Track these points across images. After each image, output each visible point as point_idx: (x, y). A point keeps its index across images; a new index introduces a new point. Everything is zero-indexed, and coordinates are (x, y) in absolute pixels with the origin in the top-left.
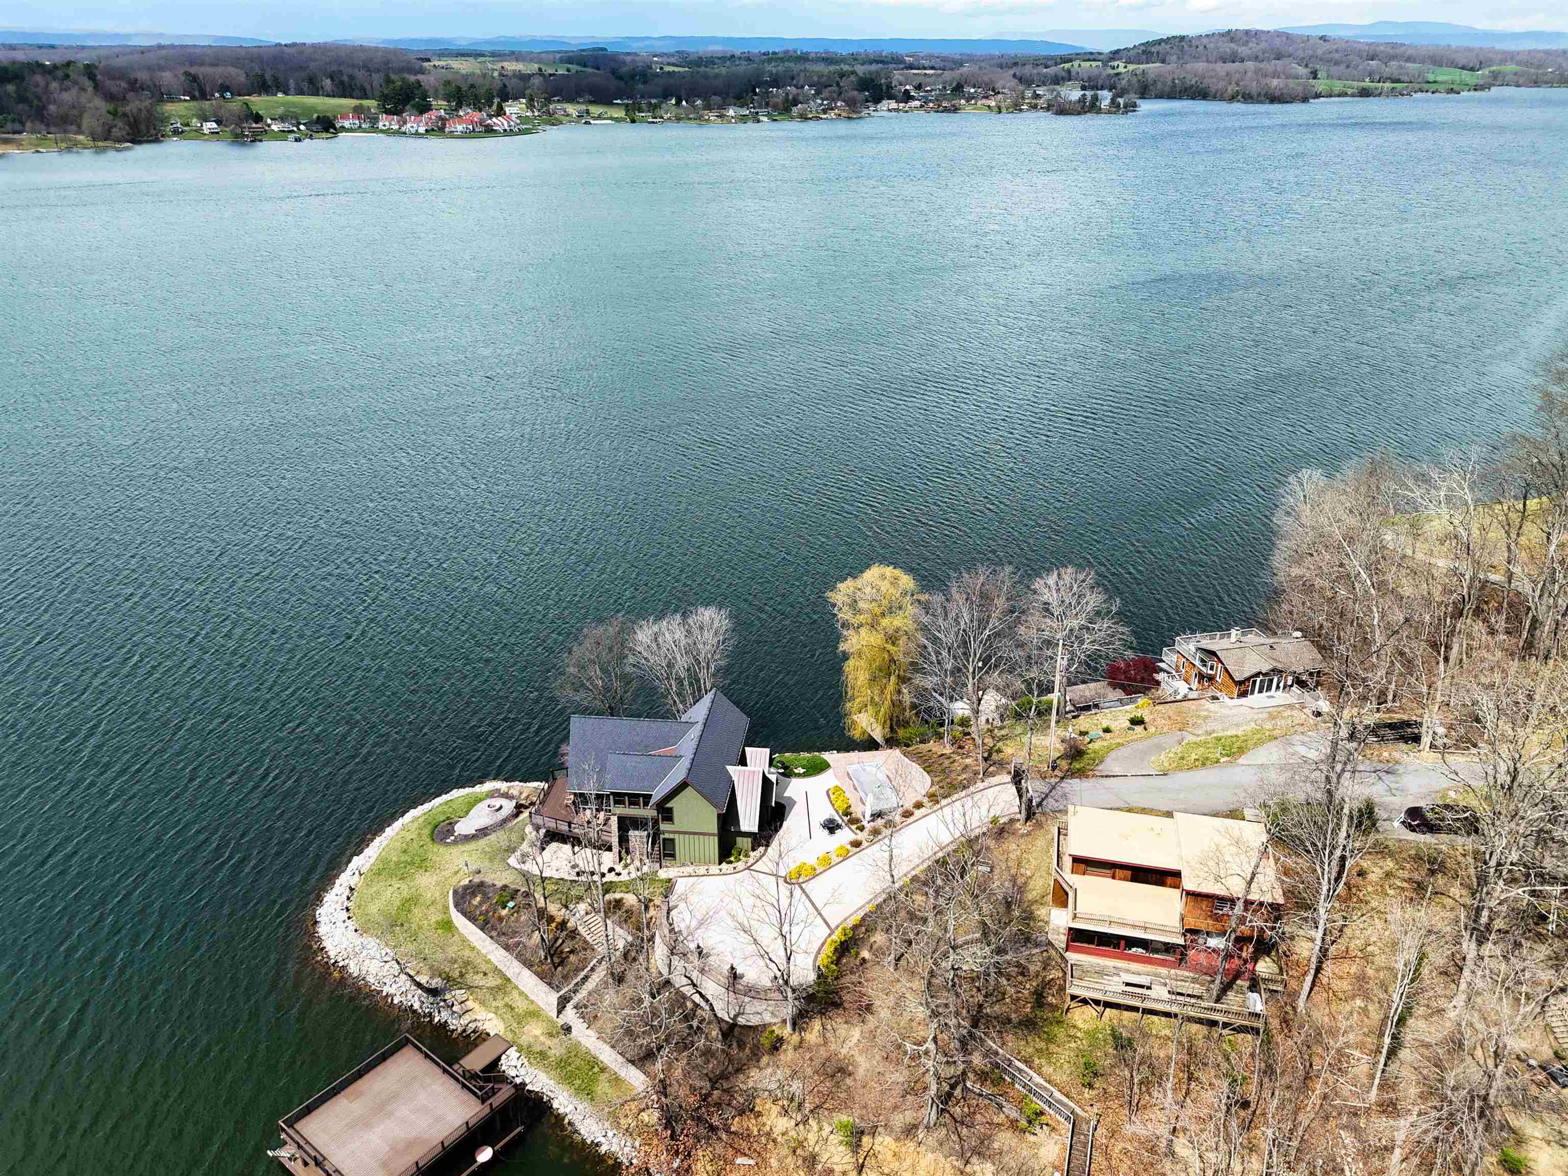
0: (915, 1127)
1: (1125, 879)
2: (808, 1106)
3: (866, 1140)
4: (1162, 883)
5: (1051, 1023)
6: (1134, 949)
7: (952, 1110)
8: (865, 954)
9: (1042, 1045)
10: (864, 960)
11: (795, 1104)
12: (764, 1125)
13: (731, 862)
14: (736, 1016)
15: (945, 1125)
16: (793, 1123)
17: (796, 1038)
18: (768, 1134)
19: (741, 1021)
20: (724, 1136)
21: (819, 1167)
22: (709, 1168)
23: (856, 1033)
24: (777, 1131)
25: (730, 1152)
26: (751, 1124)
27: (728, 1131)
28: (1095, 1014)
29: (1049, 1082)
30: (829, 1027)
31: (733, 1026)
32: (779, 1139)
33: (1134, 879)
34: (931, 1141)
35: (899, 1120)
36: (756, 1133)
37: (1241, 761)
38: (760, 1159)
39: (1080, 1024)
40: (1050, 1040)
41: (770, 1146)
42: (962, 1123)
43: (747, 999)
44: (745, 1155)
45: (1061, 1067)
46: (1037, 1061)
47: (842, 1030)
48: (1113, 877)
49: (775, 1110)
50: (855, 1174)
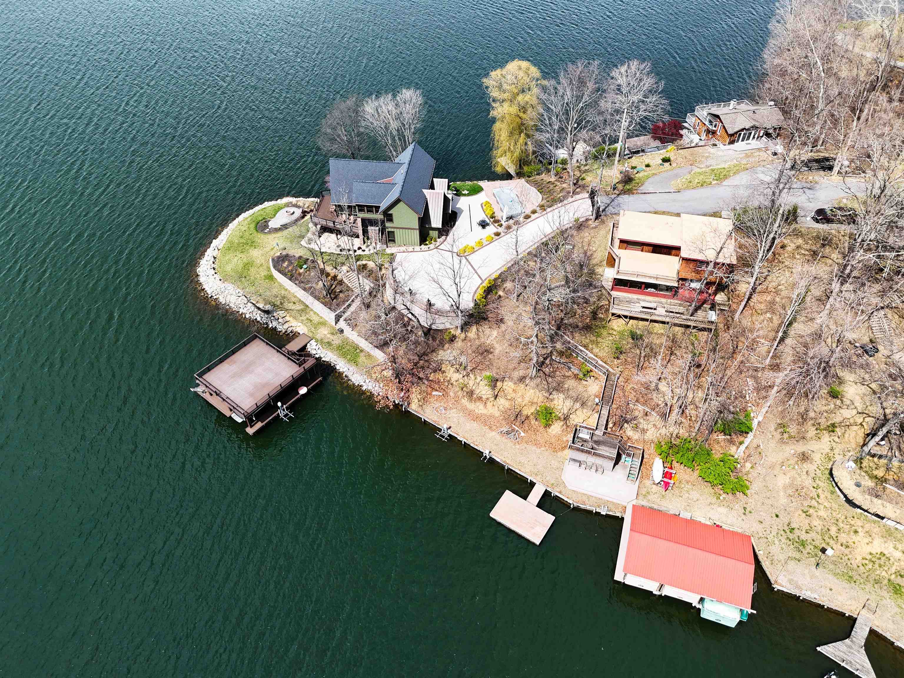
0: (524, 377)
1: (649, 252)
2: (469, 368)
3: (499, 384)
4: (669, 254)
5: (600, 328)
6: (649, 289)
7: (544, 370)
8: (501, 293)
9: (594, 338)
10: (500, 296)
11: (462, 367)
12: (446, 377)
13: (427, 245)
14: (430, 326)
15: (540, 377)
16: (461, 376)
17: (463, 336)
18: (449, 381)
19: (434, 327)
20: (426, 382)
21: (475, 396)
22: (418, 396)
23: (495, 333)
24: (453, 380)
25: (429, 389)
26: (439, 376)
27: (428, 379)
28: (624, 322)
29: (596, 356)
30: (480, 330)
31: (430, 329)
32: (454, 383)
33: (654, 252)
34: (533, 384)
35: (516, 374)
36: (442, 381)
37: (725, 183)
38: (444, 393)
39: (615, 328)
40: (599, 335)
41: (450, 386)
42: (549, 376)
43: (437, 316)
44: (437, 390)
45: (603, 349)
46: (591, 346)
47: (487, 331)
48: (642, 251)
49: (452, 370)
50: (493, 399)
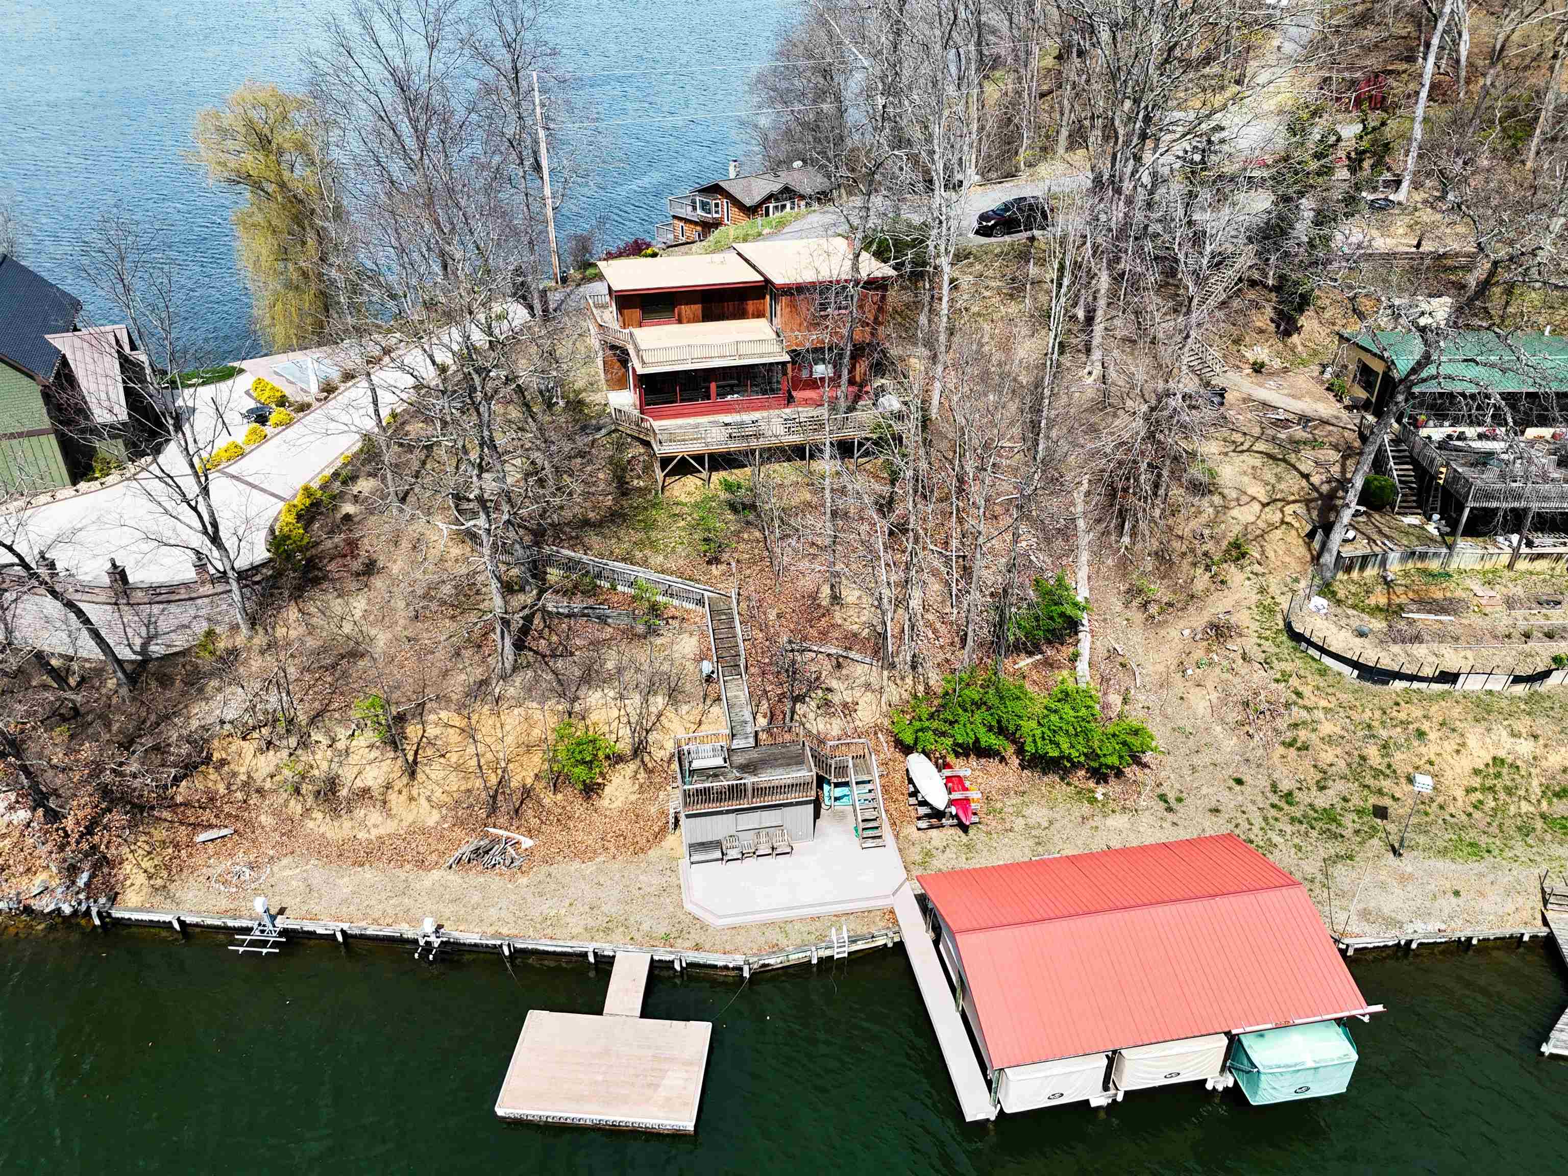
1: (694, 320)
2: (302, 719)
3: (413, 731)
4: (741, 314)
5: (646, 509)
6: (729, 397)
8: (348, 508)
9: (641, 535)
10: (348, 517)
11: (281, 728)
12: (235, 774)
13: (97, 479)
14: (145, 646)
15: (529, 665)
16: (285, 753)
17: (260, 640)
18: (246, 784)
19: (157, 649)
20: (166, 814)
21: (344, 792)
22: (146, 864)
24: (258, 776)
25: (183, 831)
26: (214, 781)
27: (173, 806)
28: (699, 482)
29: (663, 572)
30: (313, 610)
31: (145, 661)
32: (268, 785)
33: (708, 317)
34: (512, 691)
36: (222, 790)
37: (785, 230)
38: (239, 825)
39: (683, 498)
40: (650, 525)
41: (254, 800)
42: (554, 656)
44: (211, 826)
45: (674, 550)
46: (639, 555)
48: (680, 321)
49: (249, 748)
50: (405, 780)
